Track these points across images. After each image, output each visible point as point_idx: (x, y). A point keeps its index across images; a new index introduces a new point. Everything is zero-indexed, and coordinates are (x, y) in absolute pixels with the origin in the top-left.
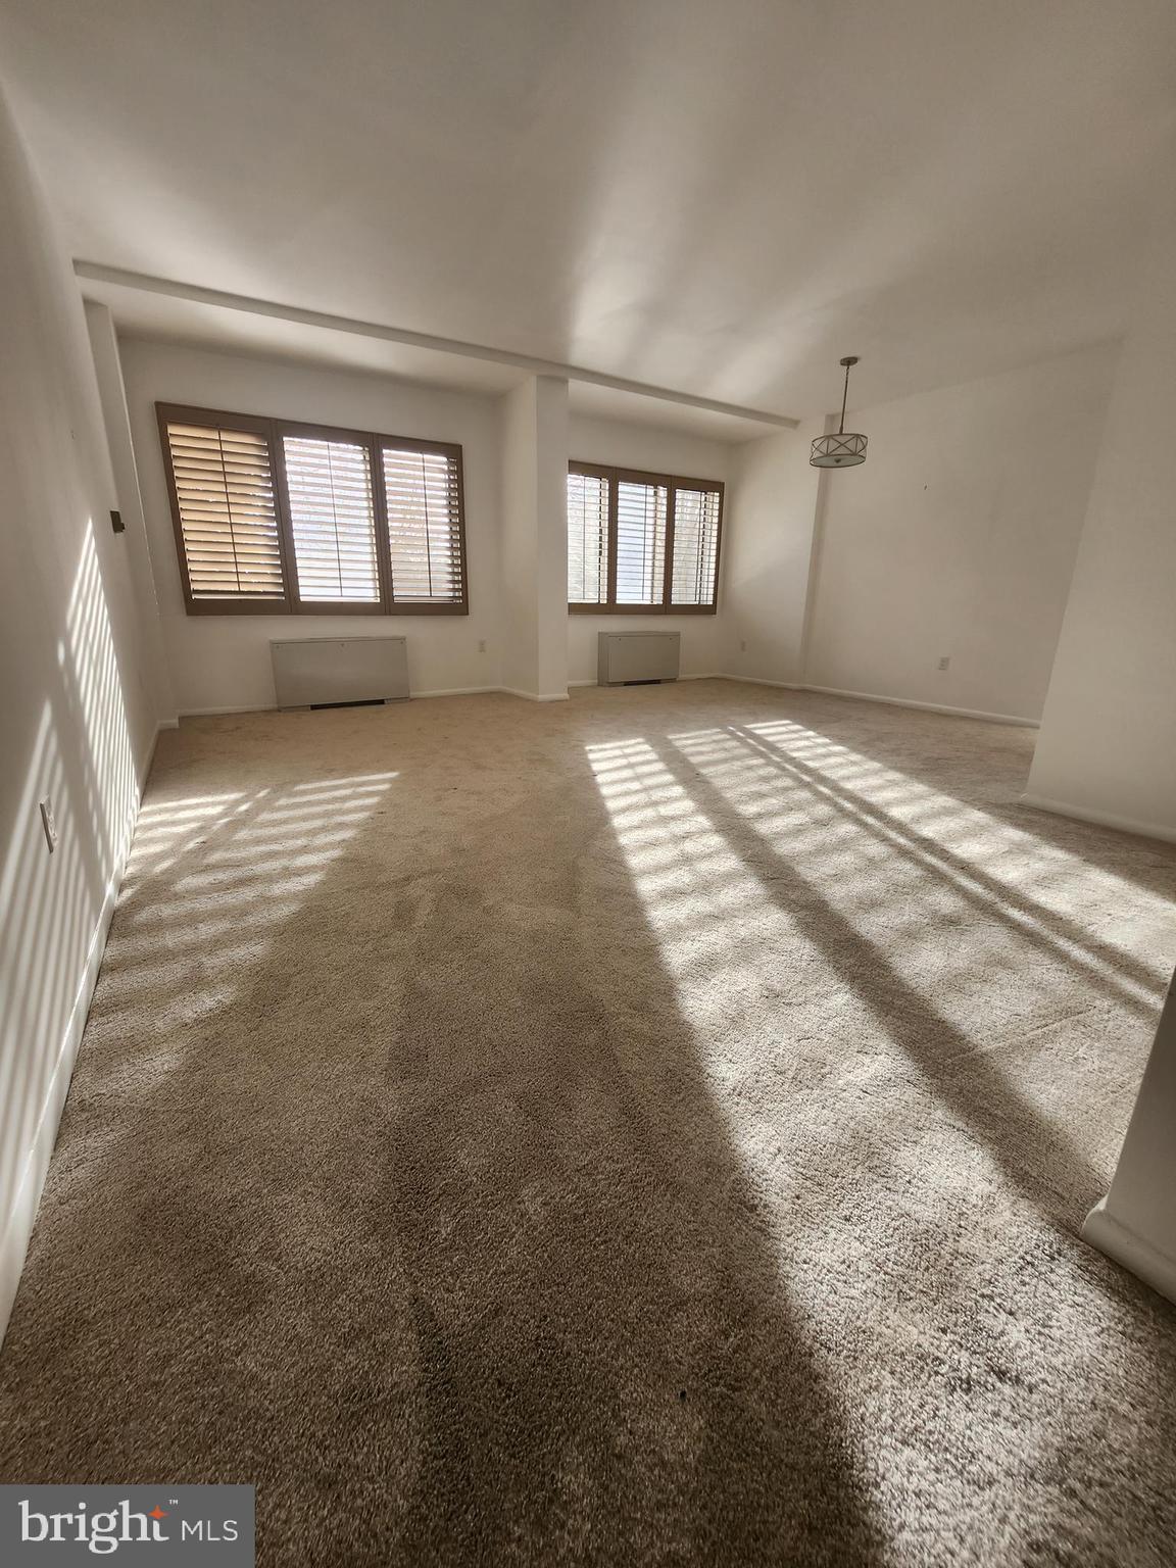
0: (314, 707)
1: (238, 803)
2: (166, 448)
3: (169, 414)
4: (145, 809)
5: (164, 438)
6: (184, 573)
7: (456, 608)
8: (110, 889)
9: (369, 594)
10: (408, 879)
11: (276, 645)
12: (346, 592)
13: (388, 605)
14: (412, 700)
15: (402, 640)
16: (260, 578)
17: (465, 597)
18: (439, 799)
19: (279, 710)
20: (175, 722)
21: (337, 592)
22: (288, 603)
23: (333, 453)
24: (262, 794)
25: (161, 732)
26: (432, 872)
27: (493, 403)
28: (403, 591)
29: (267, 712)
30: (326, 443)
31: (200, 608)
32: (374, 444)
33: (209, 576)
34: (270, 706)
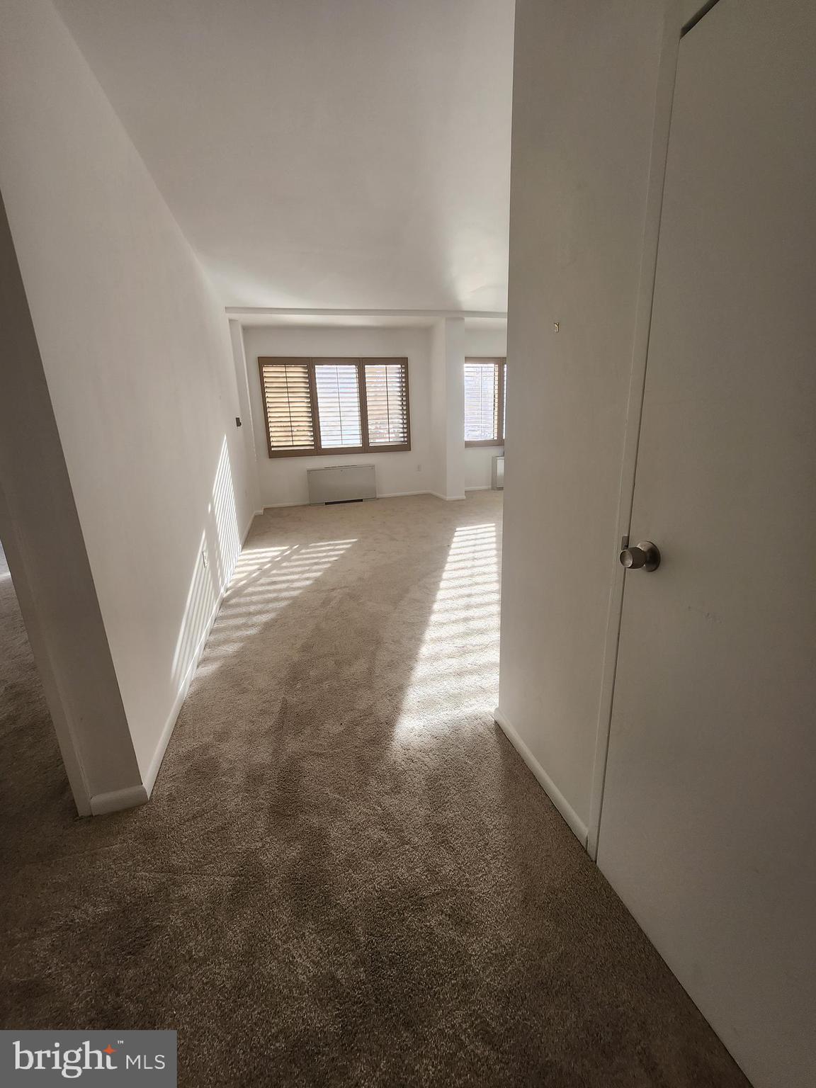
0: (327, 504)
1: (286, 550)
2: (262, 378)
3: (263, 361)
4: (243, 553)
5: (261, 373)
6: (268, 437)
7: (405, 447)
8: (222, 590)
9: (356, 442)
10: (333, 589)
11: (309, 471)
12: (344, 442)
13: (366, 448)
14: (378, 499)
15: (373, 467)
16: (303, 439)
17: (409, 441)
18: (365, 555)
19: (310, 505)
20: (261, 512)
21: (340, 442)
22: (317, 450)
23: (339, 371)
24: (296, 547)
25: (255, 517)
26: (345, 587)
27: (426, 332)
28: (375, 441)
29: (304, 506)
30: (336, 366)
31: (274, 454)
32: (361, 363)
33: (279, 439)
34: (307, 502)
